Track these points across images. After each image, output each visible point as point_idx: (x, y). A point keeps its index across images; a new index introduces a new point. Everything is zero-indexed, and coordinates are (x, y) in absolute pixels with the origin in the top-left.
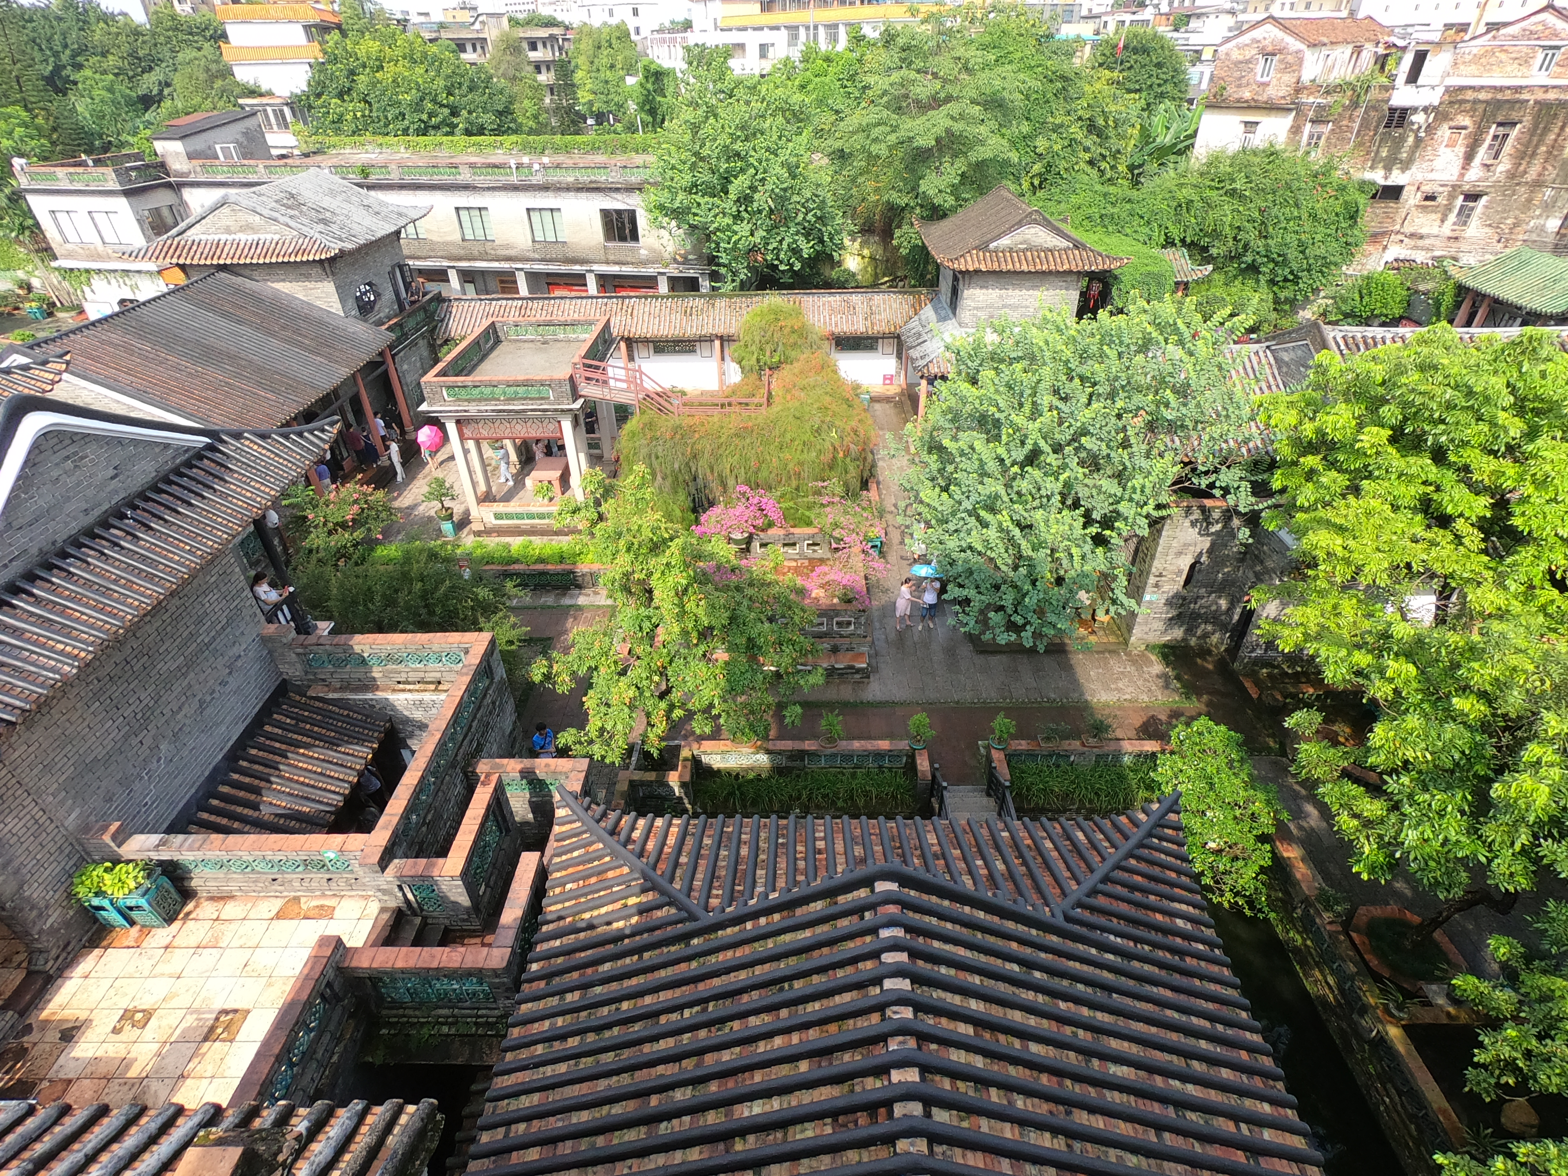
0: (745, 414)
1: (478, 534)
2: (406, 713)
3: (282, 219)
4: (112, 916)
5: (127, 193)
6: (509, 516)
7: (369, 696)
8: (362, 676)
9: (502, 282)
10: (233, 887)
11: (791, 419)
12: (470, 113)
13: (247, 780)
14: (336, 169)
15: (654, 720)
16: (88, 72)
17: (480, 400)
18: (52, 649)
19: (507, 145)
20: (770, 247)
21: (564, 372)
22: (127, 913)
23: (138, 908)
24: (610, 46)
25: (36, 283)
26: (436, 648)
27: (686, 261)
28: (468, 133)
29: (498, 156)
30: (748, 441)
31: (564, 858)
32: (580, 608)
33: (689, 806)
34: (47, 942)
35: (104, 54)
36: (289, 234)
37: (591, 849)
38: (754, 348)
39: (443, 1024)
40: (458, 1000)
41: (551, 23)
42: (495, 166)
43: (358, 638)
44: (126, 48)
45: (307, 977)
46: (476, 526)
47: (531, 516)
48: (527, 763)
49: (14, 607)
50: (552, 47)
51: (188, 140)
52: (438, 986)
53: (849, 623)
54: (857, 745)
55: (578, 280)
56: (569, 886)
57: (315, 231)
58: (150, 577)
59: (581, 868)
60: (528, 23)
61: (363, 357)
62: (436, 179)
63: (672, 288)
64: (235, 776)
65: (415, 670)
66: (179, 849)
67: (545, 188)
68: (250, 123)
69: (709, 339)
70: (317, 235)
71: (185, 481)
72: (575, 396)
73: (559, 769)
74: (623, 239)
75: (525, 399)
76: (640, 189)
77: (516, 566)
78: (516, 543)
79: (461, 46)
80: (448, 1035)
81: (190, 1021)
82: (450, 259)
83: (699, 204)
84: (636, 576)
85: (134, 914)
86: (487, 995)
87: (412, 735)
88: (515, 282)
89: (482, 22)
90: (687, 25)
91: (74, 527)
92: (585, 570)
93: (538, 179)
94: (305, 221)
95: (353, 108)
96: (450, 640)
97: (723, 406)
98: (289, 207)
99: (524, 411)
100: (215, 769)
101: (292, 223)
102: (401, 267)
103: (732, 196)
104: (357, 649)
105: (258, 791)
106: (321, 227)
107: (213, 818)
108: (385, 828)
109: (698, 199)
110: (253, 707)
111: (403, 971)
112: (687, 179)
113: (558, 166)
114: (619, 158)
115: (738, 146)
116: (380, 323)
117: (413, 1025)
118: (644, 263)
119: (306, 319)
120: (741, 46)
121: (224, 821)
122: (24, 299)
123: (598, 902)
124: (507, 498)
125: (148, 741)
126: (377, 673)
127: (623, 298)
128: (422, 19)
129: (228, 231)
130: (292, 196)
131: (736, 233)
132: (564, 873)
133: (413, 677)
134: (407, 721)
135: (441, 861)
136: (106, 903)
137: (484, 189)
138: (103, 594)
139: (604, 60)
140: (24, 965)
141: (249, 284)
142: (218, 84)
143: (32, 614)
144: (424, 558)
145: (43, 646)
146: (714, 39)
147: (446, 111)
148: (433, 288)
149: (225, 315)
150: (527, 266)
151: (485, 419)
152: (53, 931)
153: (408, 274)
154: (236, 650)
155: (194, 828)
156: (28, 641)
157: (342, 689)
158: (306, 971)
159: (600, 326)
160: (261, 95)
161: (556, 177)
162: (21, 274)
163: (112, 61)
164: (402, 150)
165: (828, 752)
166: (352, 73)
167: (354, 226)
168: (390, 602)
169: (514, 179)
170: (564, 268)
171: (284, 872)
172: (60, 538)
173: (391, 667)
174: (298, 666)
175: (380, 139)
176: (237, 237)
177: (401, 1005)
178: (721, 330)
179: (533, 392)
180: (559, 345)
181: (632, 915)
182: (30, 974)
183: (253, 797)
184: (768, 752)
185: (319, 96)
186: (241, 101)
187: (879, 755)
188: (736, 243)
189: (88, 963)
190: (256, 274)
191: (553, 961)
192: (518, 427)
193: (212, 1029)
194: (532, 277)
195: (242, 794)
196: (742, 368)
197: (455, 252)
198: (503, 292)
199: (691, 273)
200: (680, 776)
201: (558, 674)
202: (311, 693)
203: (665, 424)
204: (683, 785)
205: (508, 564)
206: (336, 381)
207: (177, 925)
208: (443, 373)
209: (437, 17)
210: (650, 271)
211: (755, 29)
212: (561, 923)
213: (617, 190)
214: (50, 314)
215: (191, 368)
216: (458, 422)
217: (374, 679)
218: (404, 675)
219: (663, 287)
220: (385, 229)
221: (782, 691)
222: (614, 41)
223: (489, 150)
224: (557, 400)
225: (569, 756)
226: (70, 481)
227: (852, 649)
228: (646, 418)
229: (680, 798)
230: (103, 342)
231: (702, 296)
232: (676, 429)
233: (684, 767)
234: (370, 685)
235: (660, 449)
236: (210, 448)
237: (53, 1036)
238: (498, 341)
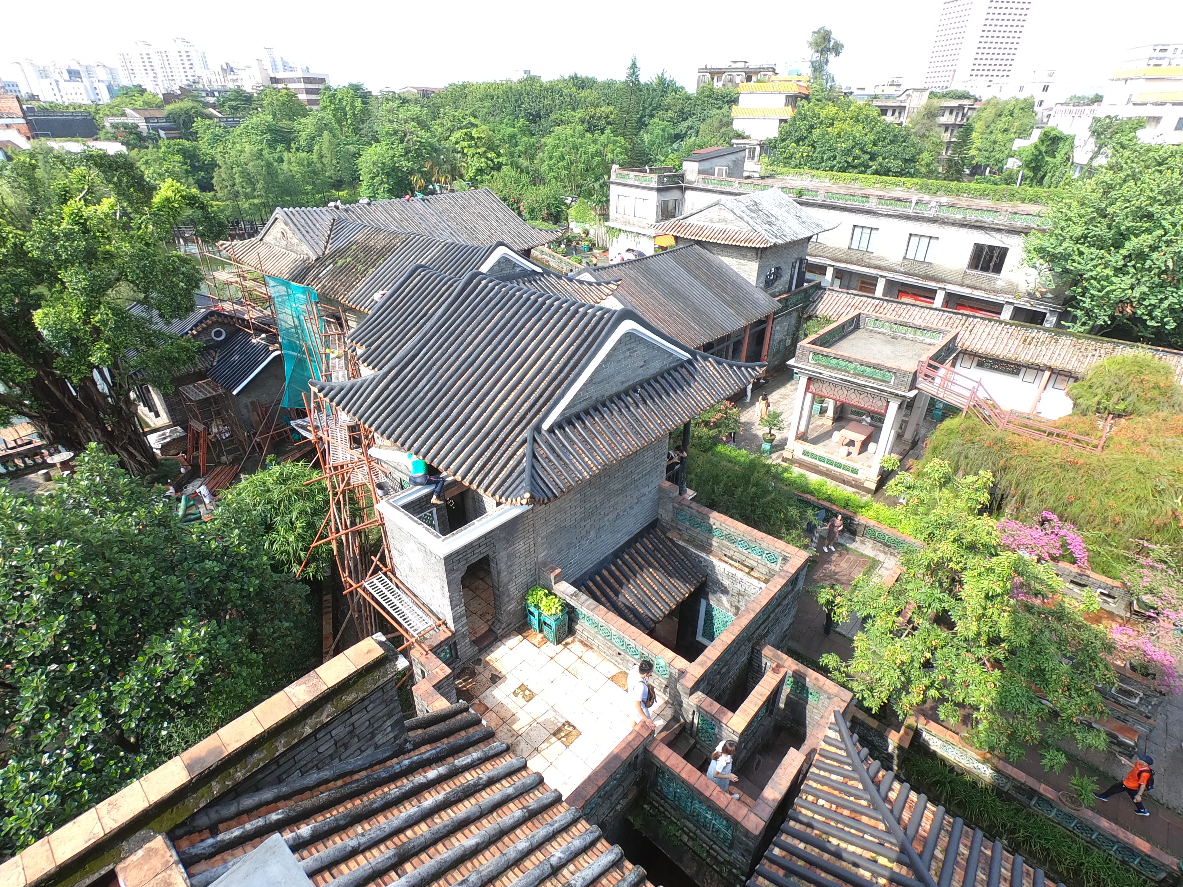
0: (1076, 450)
1: (785, 460)
2: (720, 577)
3: (746, 218)
4: (535, 622)
5: (659, 190)
6: (813, 456)
7: (704, 555)
8: (705, 540)
9: (863, 282)
10: (596, 643)
11: (1132, 471)
12: (884, 159)
13: (618, 573)
14: (785, 189)
15: (913, 688)
16: (656, 120)
17: (834, 369)
18: (583, 459)
19: (908, 185)
20: (1146, 303)
21: (910, 366)
22: (542, 624)
23: (549, 626)
24: (1011, 115)
25: (592, 232)
26: (764, 545)
27: (1043, 298)
28: (877, 172)
29: (899, 192)
30: (1071, 475)
31: (822, 773)
32: (847, 550)
33: (896, 768)
34: (505, 618)
35: (667, 110)
36: (746, 228)
37: (851, 783)
38: (1099, 391)
39: (685, 833)
40: (704, 826)
41: (965, 96)
42: (899, 200)
43: (715, 514)
44: (679, 107)
45: (629, 744)
46: (786, 454)
47: (830, 462)
48: (802, 668)
49: (575, 427)
50: (957, 114)
51: (702, 163)
52: (697, 806)
53: (1135, 696)
54: (1105, 823)
55: (930, 294)
56: (821, 802)
57: (762, 229)
58: (637, 433)
59: (836, 793)
60: (944, 96)
61: (758, 315)
62: (849, 204)
63: (1013, 318)
64: (613, 568)
65: (740, 553)
66: (582, 604)
67: (933, 220)
68: (739, 155)
69: (1039, 369)
70: (763, 232)
71: (670, 379)
72: (913, 386)
73: (826, 688)
74: (985, 269)
75: (869, 377)
76: (1026, 234)
77: (809, 497)
78: (814, 479)
79: (884, 111)
80: (685, 844)
81: (550, 715)
82: (833, 260)
83: (1081, 254)
84: (951, 565)
85: (545, 628)
86: (725, 839)
87: (715, 592)
88: (875, 285)
89: (909, 95)
90: (1098, 99)
91: (615, 389)
92: (862, 522)
93: (931, 213)
94: (759, 221)
95: (805, 149)
96: (777, 545)
97: (1050, 434)
98: (752, 211)
99: (865, 386)
100: (606, 558)
101: (751, 222)
102: (801, 260)
103: (1123, 252)
104: (712, 521)
105: (621, 585)
106: (767, 227)
107: (594, 588)
108: (701, 665)
109: (1083, 248)
110: (636, 529)
111: (684, 781)
112: (1078, 230)
113: (953, 206)
114: (1004, 204)
115: (1155, 209)
116: (774, 295)
117: (666, 817)
118: (996, 292)
119: (733, 283)
120: (1157, 120)
121: (599, 593)
122: (583, 239)
123: (849, 838)
124: (815, 441)
125: (588, 527)
126: (715, 542)
127: (969, 316)
128: (860, 92)
129: (712, 221)
130: (756, 204)
131: (1112, 283)
132: (819, 787)
133: (737, 556)
134: (718, 583)
135: (730, 714)
136: (536, 613)
137: (882, 215)
138: (613, 435)
139: (1001, 125)
140: (490, 623)
141: (708, 255)
142: (724, 129)
143: (581, 434)
144: (763, 470)
145: (580, 455)
146: (1126, 112)
147: (868, 156)
148: (816, 278)
149: (690, 271)
150: (890, 275)
151: (830, 383)
152: (509, 613)
153: (804, 266)
154: (645, 490)
155: (583, 588)
156: (574, 449)
157: (687, 541)
158: (630, 738)
159: (950, 337)
160: (743, 138)
161: (946, 214)
162: (587, 226)
163: (670, 113)
164: (827, 180)
165: (1066, 810)
166: (812, 127)
167: (787, 229)
168: (729, 491)
169: (910, 211)
170: (921, 283)
171: (626, 652)
172: (607, 394)
173: (725, 542)
174: (670, 514)
175: (815, 172)
176: (714, 225)
177: (665, 798)
178: (1056, 364)
179: (879, 375)
180: (905, 342)
181: (883, 876)
182: (490, 630)
183: (617, 586)
184: (996, 770)
185: (783, 140)
186: (733, 141)
187: (1132, 851)
188: (1108, 293)
189: (515, 641)
190: (714, 250)
191: (794, 858)
192: (853, 396)
193: (559, 730)
194: (891, 284)
195: (612, 581)
196: (1075, 405)
197: (839, 255)
198: (860, 290)
199: (1041, 309)
200: (900, 739)
201: (839, 606)
202: (670, 535)
203: (988, 433)
204: (900, 748)
205: (804, 492)
206: (736, 327)
207: (560, 647)
208: (813, 343)
209: (870, 91)
210: (1000, 299)
211: (1174, 104)
212: (809, 830)
213: (999, 230)
214: (591, 250)
215: (663, 300)
216: (810, 379)
217: (711, 545)
218: (732, 553)
219: (1006, 314)
220: (803, 234)
221: (1050, 732)
222: (1016, 111)
223: (892, 187)
224: (896, 385)
225: (827, 677)
226: (624, 363)
227: (1125, 721)
228: (969, 423)
229: (891, 756)
230: (626, 274)
231: (1047, 330)
232: (997, 441)
233: (906, 733)
234: (707, 548)
235: (973, 452)
236: (689, 362)
237: (487, 675)
238: (857, 328)
